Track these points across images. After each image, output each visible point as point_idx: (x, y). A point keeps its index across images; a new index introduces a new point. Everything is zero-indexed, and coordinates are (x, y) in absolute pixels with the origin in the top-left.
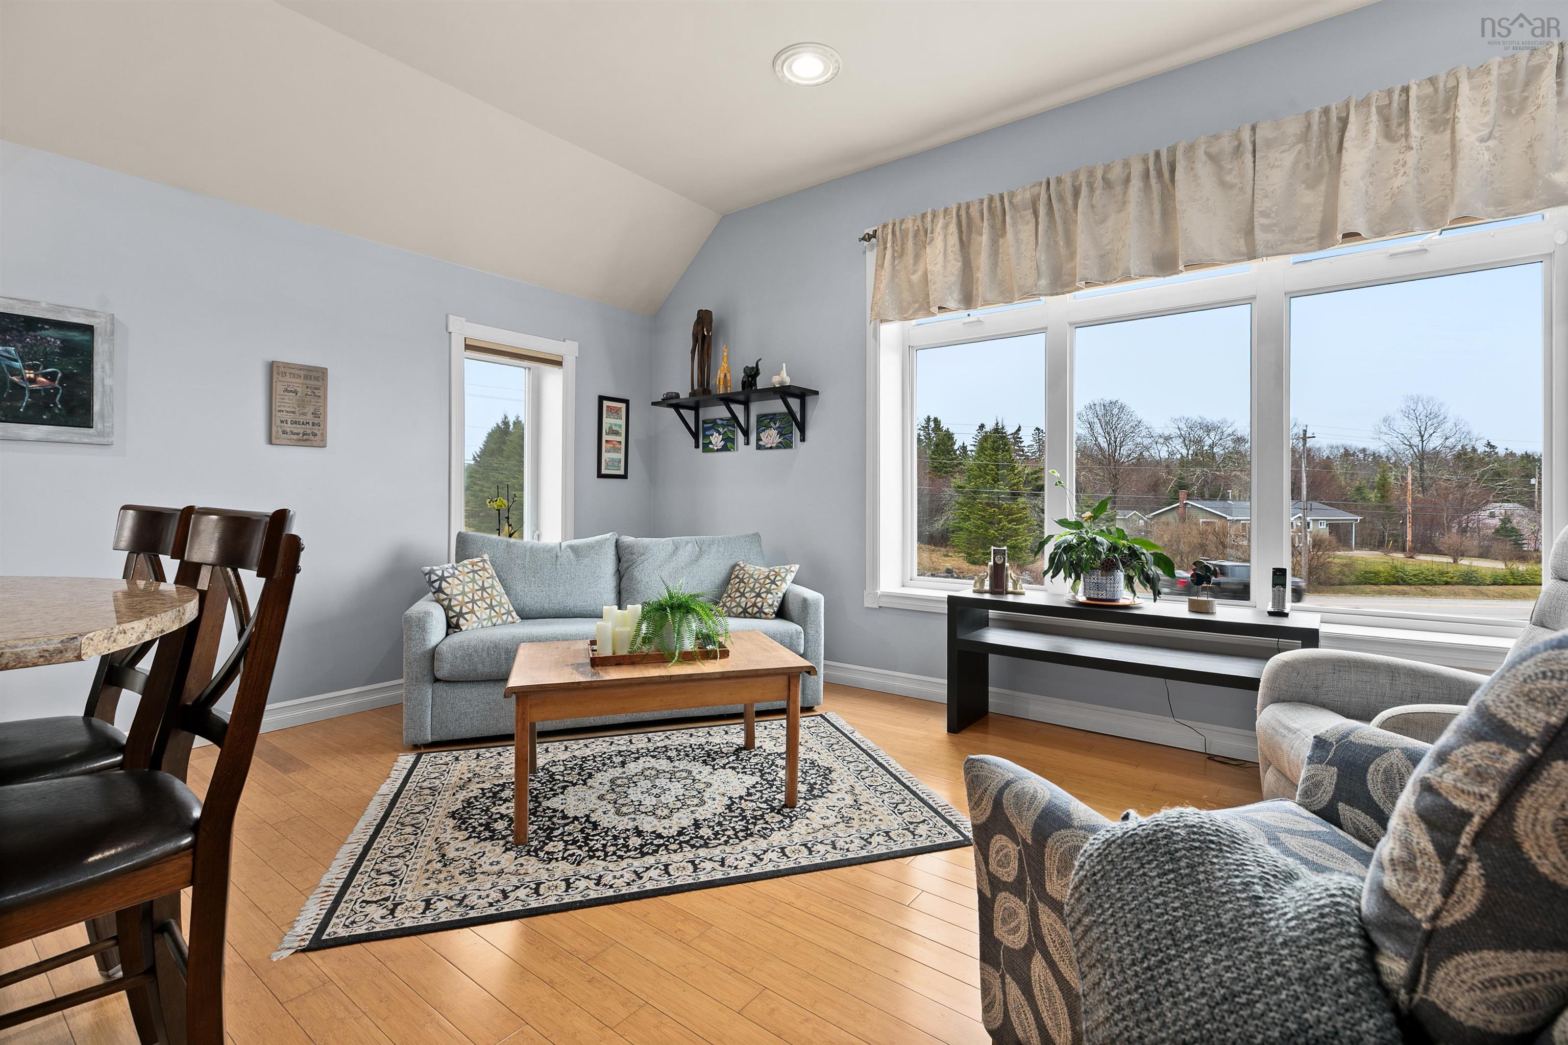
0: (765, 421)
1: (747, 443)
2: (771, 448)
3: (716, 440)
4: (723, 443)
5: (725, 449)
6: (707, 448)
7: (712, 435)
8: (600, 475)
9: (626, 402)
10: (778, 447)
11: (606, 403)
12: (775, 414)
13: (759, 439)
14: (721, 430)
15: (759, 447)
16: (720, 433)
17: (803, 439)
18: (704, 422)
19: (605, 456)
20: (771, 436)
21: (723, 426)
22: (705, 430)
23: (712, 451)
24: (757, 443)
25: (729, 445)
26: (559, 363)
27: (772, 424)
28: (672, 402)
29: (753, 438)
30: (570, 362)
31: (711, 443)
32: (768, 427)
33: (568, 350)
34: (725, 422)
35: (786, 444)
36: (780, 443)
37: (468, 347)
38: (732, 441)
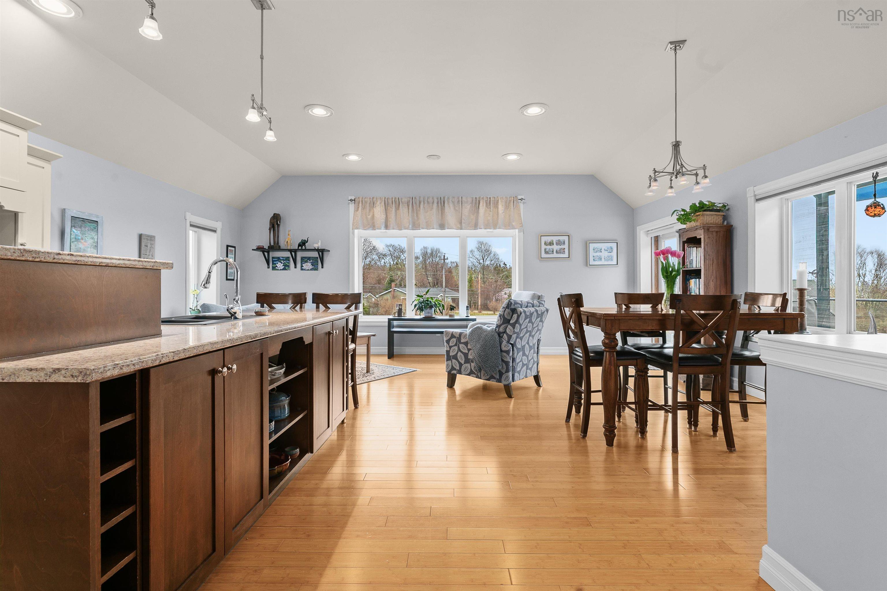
0: (304, 260)
1: (295, 267)
2: (308, 270)
3: (280, 265)
4: (283, 267)
5: (284, 269)
6: (274, 268)
7: (277, 263)
8: (227, 279)
9: (235, 247)
10: (311, 270)
11: (229, 248)
12: (310, 257)
13: (302, 266)
14: (282, 262)
15: (302, 269)
16: (282, 263)
17: (322, 268)
18: (273, 258)
19: (229, 271)
20: (308, 265)
21: (284, 260)
22: (273, 261)
23: (278, 270)
24: (301, 268)
25: (287, 268)
26: (215, 231)
27: (308, 261)
28: (260, 249)
29: (299, 265)
30: (219, 231)
31: (277, 266)
32: (306, 262)
33: (218, 225)
34: (285, 259)
35: (316, 269)
36: (312, 268)
37: (191, 225)
38: (289, 266)
